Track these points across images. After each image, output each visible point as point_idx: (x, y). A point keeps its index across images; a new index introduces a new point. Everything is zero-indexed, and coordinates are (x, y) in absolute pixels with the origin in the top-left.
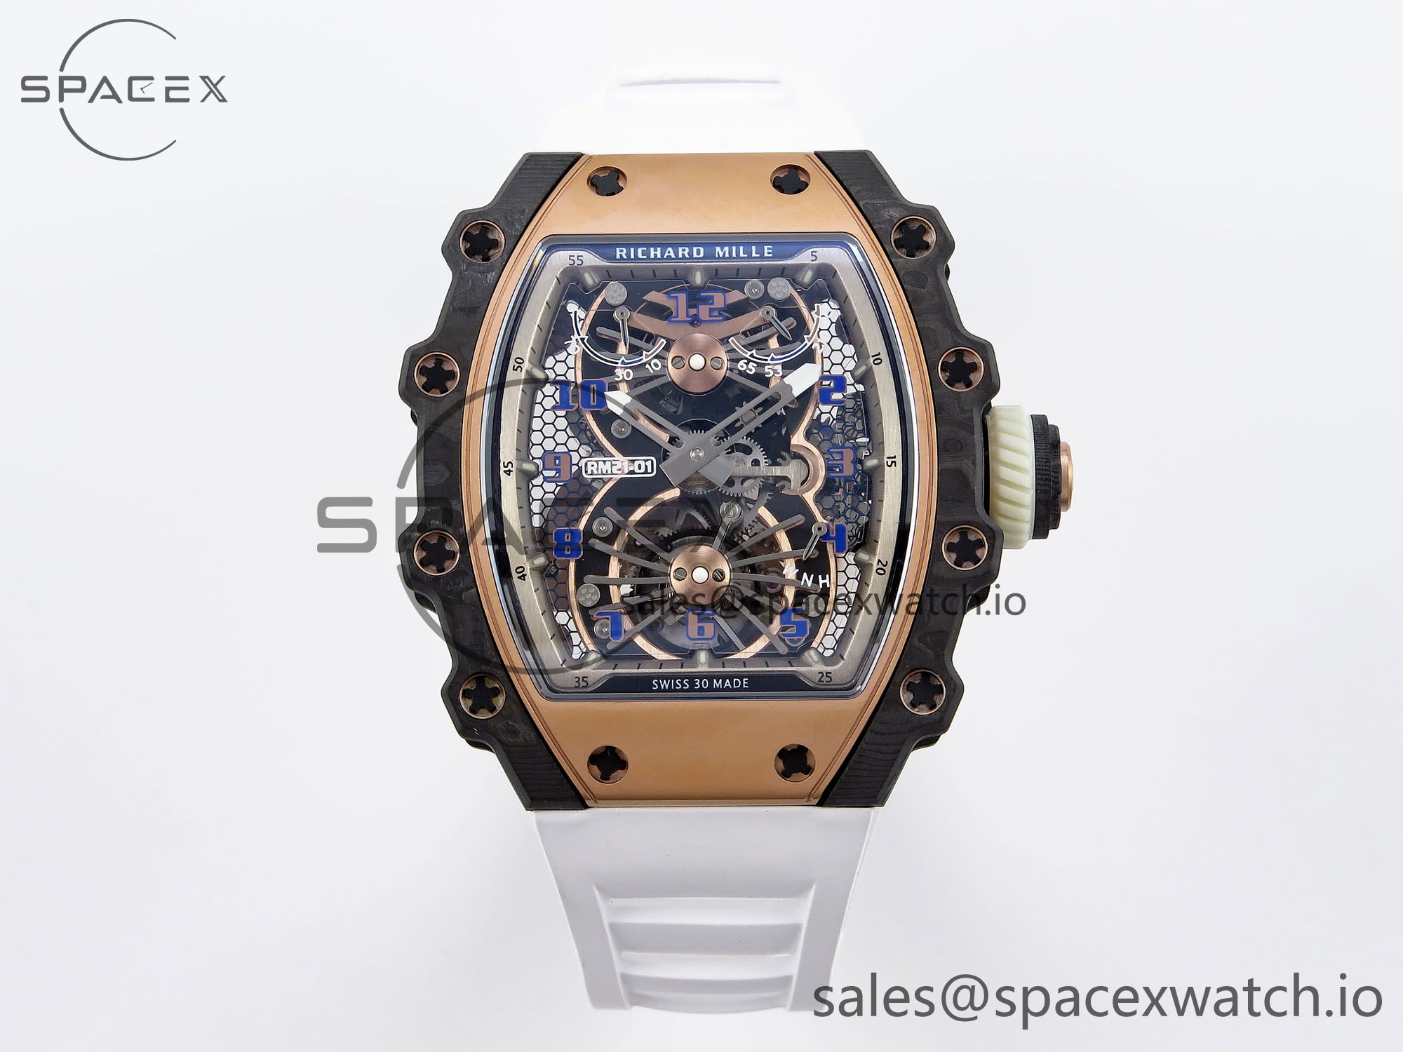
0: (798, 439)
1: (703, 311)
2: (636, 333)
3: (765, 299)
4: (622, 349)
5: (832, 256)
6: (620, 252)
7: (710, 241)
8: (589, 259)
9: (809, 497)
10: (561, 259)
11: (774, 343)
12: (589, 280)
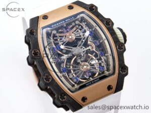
0: (89, 43)
1: (68, 30)
2: (60, 37)
3: (76, 25)
4: (59, 40)
5: (82, 15)
6: (53, 26)
7: (64, 20)
8: (49, 29)
9: (94, 50)
10: (45, 30)
11: (79, 31)
12: (50, 32)
